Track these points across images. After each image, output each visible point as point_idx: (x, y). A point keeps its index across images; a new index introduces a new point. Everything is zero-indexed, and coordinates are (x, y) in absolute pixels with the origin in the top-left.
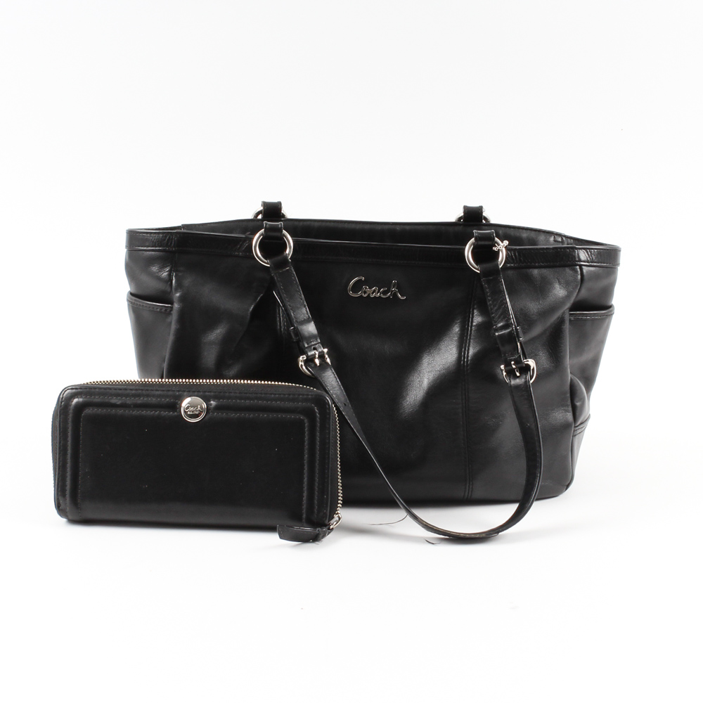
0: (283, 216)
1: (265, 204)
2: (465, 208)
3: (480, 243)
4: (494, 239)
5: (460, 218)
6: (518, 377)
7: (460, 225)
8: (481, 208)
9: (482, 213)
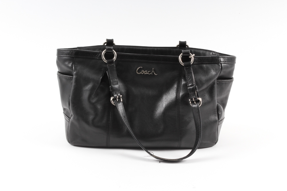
0: (114, 44)
1: (107, 40)
2: (180, 42)
3: (184, 55)
4: (189, 53)
5: (178, 46)
6: (195, 104)
7: (178, 48)
8: (186, 42)
9: (186, 44)
